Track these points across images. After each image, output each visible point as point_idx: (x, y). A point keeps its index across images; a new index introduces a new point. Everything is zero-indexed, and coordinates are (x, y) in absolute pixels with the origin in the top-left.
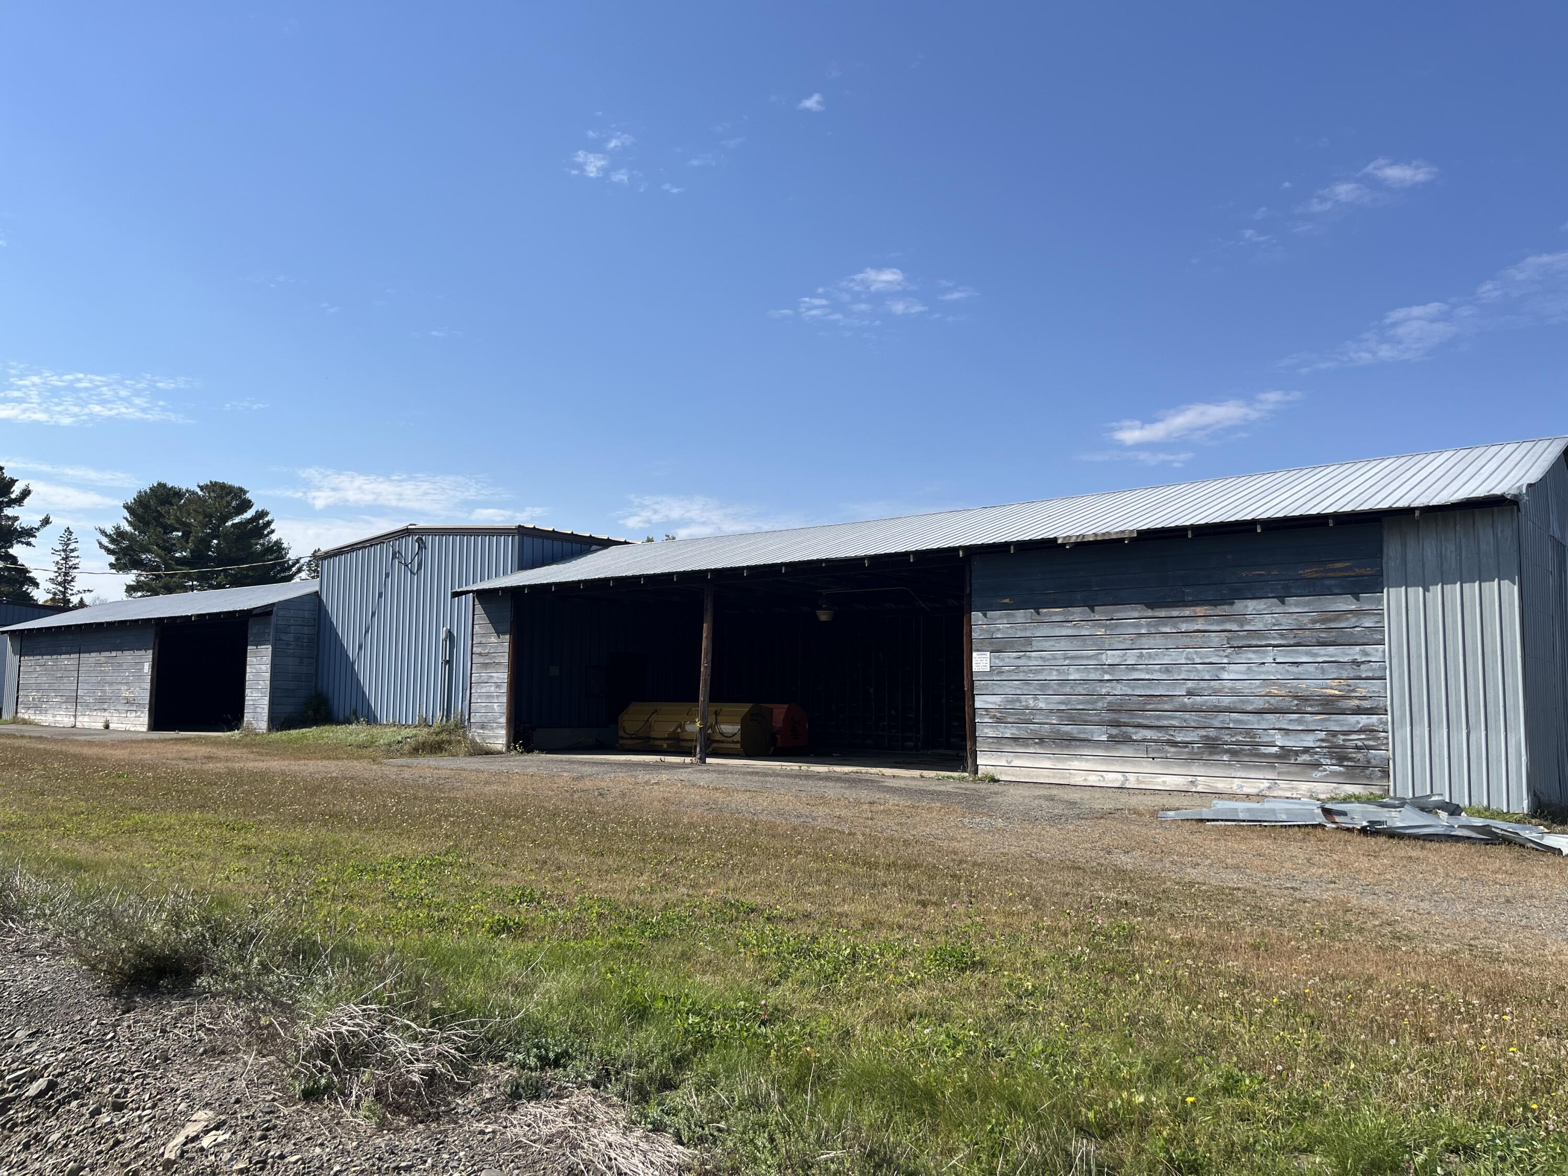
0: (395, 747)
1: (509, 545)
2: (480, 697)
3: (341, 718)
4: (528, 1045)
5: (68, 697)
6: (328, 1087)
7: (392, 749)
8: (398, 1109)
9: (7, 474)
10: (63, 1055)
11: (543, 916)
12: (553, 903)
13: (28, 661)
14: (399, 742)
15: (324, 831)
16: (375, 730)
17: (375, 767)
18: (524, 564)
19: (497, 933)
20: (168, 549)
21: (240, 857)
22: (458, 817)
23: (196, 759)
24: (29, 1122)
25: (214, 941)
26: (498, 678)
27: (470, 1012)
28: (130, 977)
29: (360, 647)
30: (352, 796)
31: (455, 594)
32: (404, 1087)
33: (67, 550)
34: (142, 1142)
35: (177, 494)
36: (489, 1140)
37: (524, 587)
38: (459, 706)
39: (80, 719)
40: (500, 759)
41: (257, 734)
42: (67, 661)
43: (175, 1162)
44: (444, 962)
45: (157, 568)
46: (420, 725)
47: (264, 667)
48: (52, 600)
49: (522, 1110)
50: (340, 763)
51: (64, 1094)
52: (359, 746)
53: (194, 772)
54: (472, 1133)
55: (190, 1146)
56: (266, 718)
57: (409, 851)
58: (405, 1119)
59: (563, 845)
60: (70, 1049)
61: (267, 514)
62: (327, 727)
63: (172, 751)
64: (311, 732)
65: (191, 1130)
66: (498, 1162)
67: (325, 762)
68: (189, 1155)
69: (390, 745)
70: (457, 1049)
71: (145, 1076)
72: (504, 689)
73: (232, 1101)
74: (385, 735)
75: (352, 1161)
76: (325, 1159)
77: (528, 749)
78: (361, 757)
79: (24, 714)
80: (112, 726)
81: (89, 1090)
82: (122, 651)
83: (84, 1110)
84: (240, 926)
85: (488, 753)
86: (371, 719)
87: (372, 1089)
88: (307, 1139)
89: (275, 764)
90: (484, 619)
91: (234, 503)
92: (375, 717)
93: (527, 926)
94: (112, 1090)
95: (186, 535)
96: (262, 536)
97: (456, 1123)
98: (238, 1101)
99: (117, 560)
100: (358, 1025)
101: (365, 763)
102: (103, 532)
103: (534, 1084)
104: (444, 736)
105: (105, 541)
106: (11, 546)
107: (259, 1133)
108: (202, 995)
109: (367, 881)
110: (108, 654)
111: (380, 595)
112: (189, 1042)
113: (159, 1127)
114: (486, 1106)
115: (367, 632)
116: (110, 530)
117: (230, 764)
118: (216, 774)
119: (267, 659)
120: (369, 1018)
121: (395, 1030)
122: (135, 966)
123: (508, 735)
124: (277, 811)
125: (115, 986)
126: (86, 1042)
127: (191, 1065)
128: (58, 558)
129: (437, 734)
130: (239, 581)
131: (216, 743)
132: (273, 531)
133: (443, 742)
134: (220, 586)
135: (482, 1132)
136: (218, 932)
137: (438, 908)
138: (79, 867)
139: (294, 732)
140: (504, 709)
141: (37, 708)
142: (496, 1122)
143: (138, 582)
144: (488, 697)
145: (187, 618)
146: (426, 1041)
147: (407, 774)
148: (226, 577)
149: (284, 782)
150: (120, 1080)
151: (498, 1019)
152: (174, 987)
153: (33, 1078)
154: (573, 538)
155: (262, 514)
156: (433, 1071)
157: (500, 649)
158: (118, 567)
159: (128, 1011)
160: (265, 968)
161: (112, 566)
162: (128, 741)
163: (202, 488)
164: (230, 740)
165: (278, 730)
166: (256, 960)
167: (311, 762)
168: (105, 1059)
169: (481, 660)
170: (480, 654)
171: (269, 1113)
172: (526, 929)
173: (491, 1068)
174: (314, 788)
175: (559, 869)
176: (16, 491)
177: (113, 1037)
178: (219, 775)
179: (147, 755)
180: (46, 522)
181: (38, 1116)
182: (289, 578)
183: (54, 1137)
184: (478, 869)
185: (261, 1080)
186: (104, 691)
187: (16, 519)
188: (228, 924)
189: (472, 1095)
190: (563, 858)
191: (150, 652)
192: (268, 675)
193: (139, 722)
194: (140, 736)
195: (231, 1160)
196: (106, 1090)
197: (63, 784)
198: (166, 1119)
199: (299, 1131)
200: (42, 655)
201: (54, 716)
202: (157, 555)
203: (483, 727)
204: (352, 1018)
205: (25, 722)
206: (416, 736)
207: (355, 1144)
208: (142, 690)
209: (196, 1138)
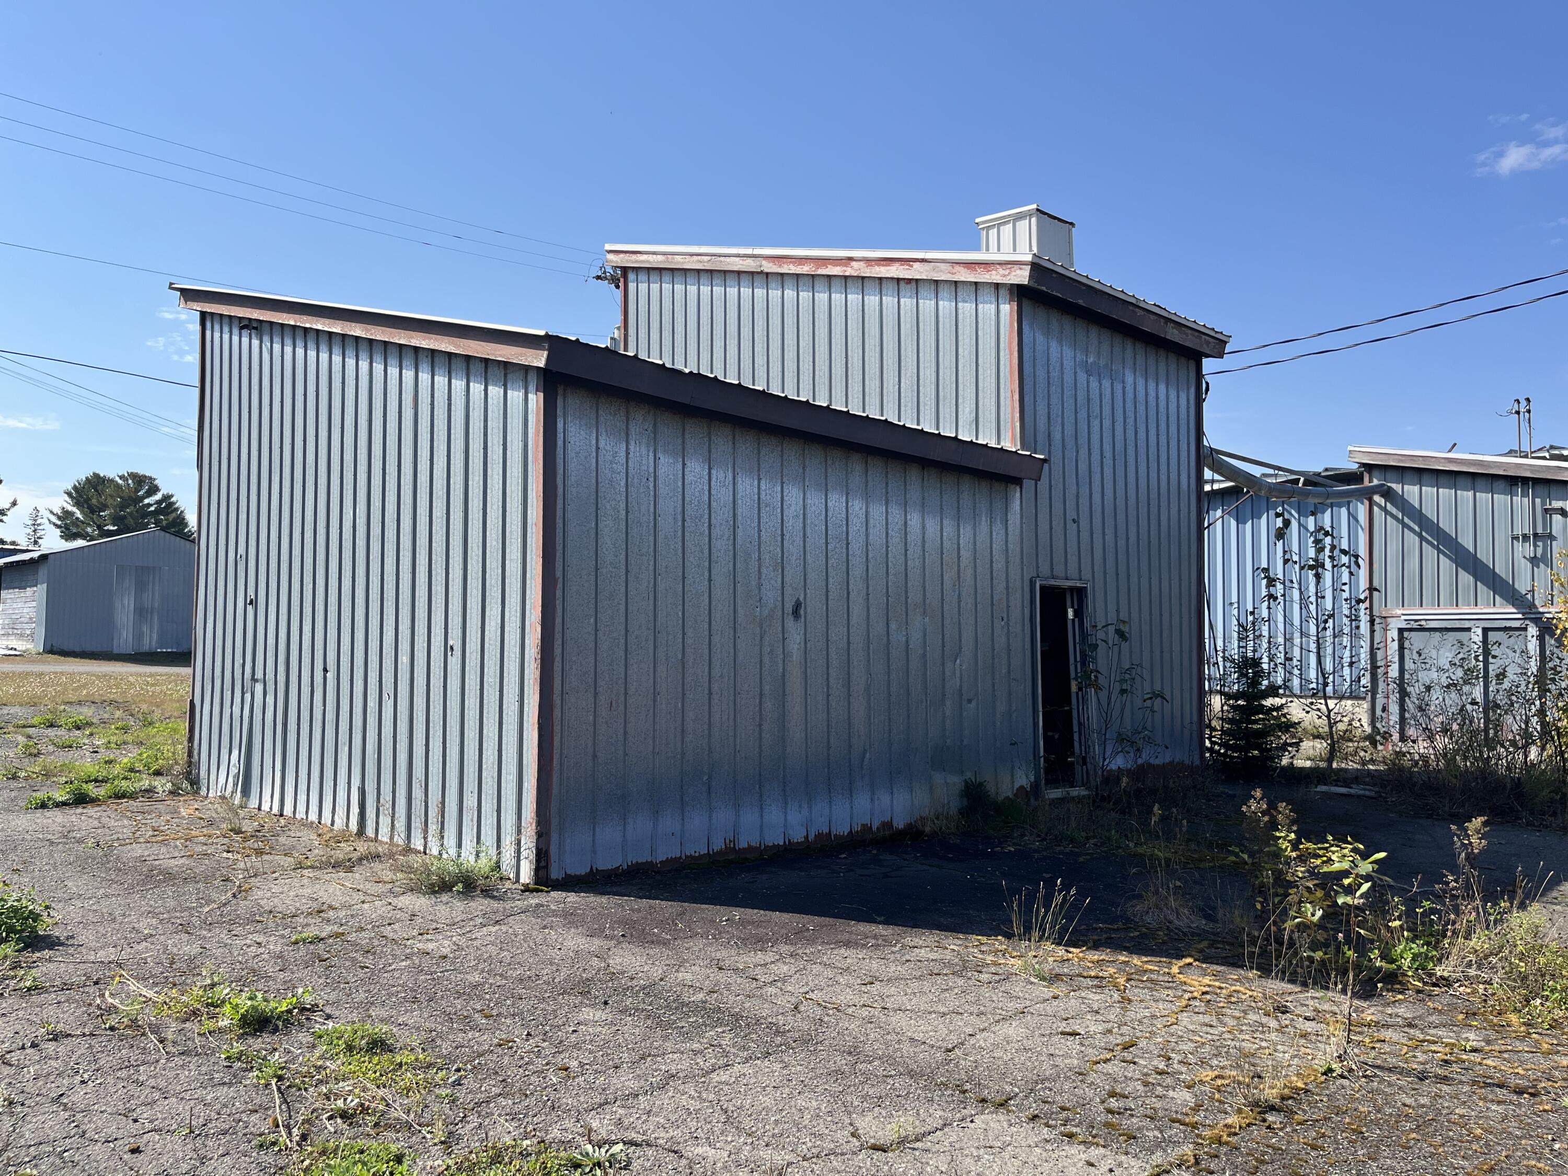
33: (35, 524)
61: (172, 496)
91: (146, 488)
99: (64, 532)
102: (54, 513)
105: (56, 519)
116: (57, 511)
128: (30, 531)
132: (178, 509)
155: (168, 496)
158: (66, 536)
161: (61, 536)
163: (121, 477)
180: (14, 504)
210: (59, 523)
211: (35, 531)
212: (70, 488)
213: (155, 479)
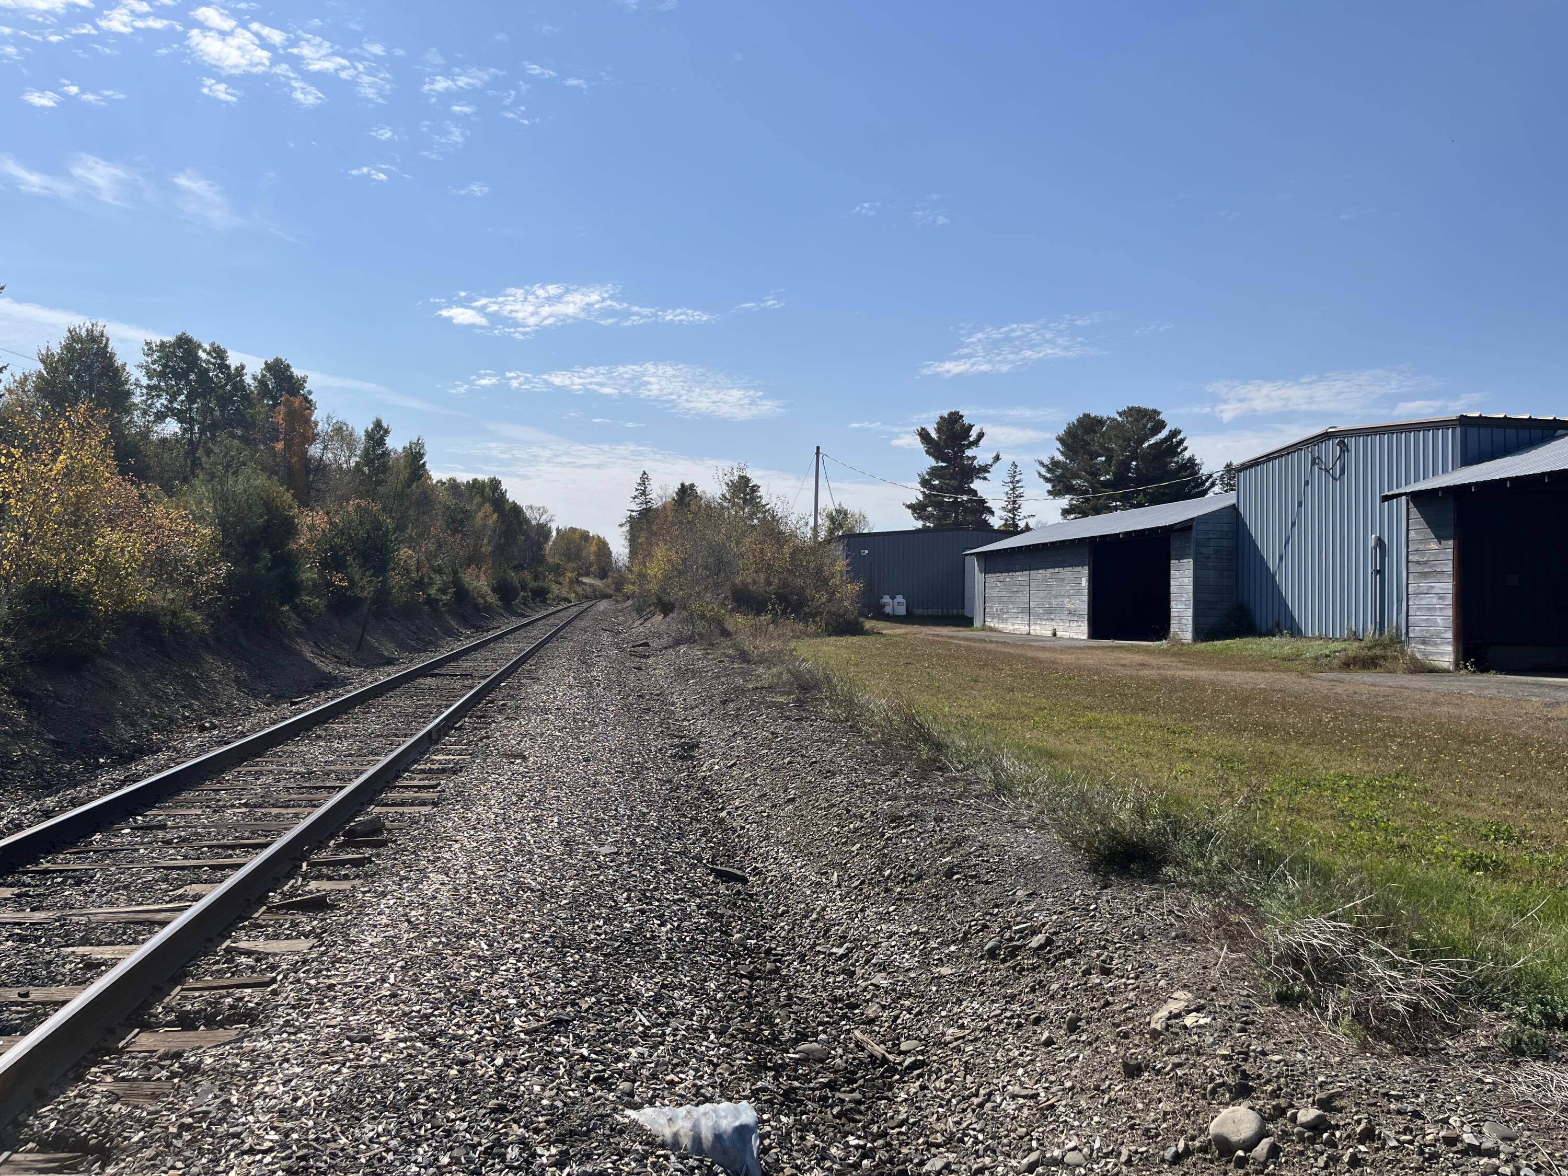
0: (1324, 661)
1: (1449, 440)
2: (1419, 609)
3: (1264, 630)
4: (1530, 998)
5: (1023, 609)
6: (1303, 996)
7: (1319, 664)
8: (1379, 1035)
9: (966, 421)
10: (1055, 917)
11: (1527, 858)
12: (1537, 844)
13: (992, 578)
14: (1327, 656)
15: (1259, 741)
16: (1300, 643)
17: (1304, 680)
18: (1468, 459)
19: (1472, 870)
20: (1094, 473)
21: (1185, 760)
22: (1405, 738)
23: (1131, 666)
24: (1034, 969)
25: (1175, 835)
26: (1441, 588)
27: (1454, 951)
28: (1105, 857)
29: (1281, 558)
30: (1284, 709)
31: (1386, 498)
32: (1385, 1014)
33: (1014, 483)
34: (1130, 1008)
35: (1100, 422)
36: (1489, 1091)
37: (1470, 485)
38: (1394, 618)
39: (1033, 627)
40: (1448, 679)
41: (1183, 644)
42: (1021, 577)
43: (1160, 1033)
44: (1414, 891)
45: (1086, 492)
46: (1348, 639)
47: (1186, 580)
48: (1005, 525)
49: (1526, 1068)
50: (1267, 675)
51: (1059, 951)
52: (1284, 659)
53: (1131, 677)
54: (1469, 1079)
55: (1173, 1021)
56: (1190, 629)
57: (1354, 769)
58: (1388, 1046)
59: (1542, 781)
60: (1061, 913)
61: (1180, 432)
62: (1250, 639)
63: (1111, 657)
64: (1234, 644)
65: (1174, 1007)
66: (1503, 1117)
67: (1252, 674)
68: (1174, 1030)
69: (1317, 658)
70: (1443, 986)
71: (1126, 949)
72: (1449, 600)
73: (1209, 987)
74: (1314, 648)
75: (1337, 1076)
76: (1309, 1066)
77: (1482, 667)
78: (1287, 670)
79: (990, 623)
80: (1059, 634)
81: (1080, 951)
82: (1063, 567)
83: (1077, 968)
84: (1197, 824)
85: (1433, 670)
86: (1295, 632)
87: (1352, 1008)
88: (1287, 1042)
89: (1204, 674)
90: (1420, 524)
91: (1149, 425)
92: (1299, 630)
93: (1507, 866)
94: (1099, 955)
95: (1109, 459)
96: (1177, 454)
97: (1448, 1064)
98: (1213, 989)
99: (1053, 486)
100: (1329, 940)
101: (1293, 676)
102: (1041, 463)
103: (1541, 1042)
104: (1378, 651)
105: (1043, 471)
106: (972, 482)
107: (1238, 1025)
108: (1167, 882)
109: (1312, 796)
110: (1052, 570)
111: (1300, 505)
112: (1161, 924)
113: (1144, 997)
114: (1483, 1055)
115: (1287, 542)
116: (1047, 461)
117: (1163, 672)
118: (1151, 680)
119: (1190, 573)
120: (1341, 935)
121: (1369, 953)
122: (1109, 848)
123: (1456, 651)
124: (1211, 718)
125: (1092, 863)
126: (1074, 909)
127: (1165, 946)
128: (1007, 489)
129: (1370, 648)
130: (1157, 499)
131: (1146, 651)
132: (1186, 449)
133: (1377, 657)
134: (1140, 505)
135: (1479, 1081)
136: (1177, 827)
137: (1398, 832)
138: (1051, 755)
139: (1218, 643)
140: (1450, 622)
141: (1000, 618)
142: (1496, 1073)
143: (1071, 505)
144: (1429, 609)
145: (1116, 535)
146: (1408, 971)
147: (1339, 689)
148: (1145, 496)
149: (1214, 691)
150: (1104, 947)
151: (1491, 964)
152: (1143, 872)
153: (1034, 933)
154: (1531, 423)
155: (1175, 433)
156: (1418, 1004)
157: (1442, 557)
158: (1055, 493)
159: (1105, 887)
160: (1225, 868)
161: (1049, 492)
162: (1072, 647)
163: (1120, 414)
164: (1159, 650)
165: (1202, 641)
166: (1215, 858)
167: (1238, 673)
168: (1091, 927)
169: (1419, 569)
170: (1418, 563)
171: (1246, 1007)
172: (1506, 869)
173: (1485, 1015)
174: (1244, 699)
175: (1540, 806)
176: (973, 435)
177: (1095, 909)
178: (1154, 682)
179: (1090, 660)
180: (997, 458)
181: (1039, 966)
182: (1204, 493)
183: (1055, 986)
184: (1438, 796)
185: (1233, 973)
186: (1050, 603)
187: (974, 458)
188: (1186, 820)
189: (1464, 1039)
190: (1543, 794)
191: (1086, 568)
192: (1191, 587)
193: (1079, 631)
194: (1082, 644)
195: (1214, 1044)
196: (1094, 955)
197: (1028, 683)
198: (1149, 992)
199: (1277, 1032)
200: (1001, 572)
201: (1013, 624)
202: (1086, 481)
203: (1424, 643)
204: (1322, 932)
205: (991, 629)
206: (1345, 650)
207: (1337, 1059)
208: (1081, 602)
209: (1178, 1016)
210: (1048, 475)
211: (1013, 489)
212: (1061, 432)
213: (1159, 413)
